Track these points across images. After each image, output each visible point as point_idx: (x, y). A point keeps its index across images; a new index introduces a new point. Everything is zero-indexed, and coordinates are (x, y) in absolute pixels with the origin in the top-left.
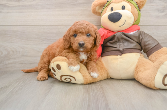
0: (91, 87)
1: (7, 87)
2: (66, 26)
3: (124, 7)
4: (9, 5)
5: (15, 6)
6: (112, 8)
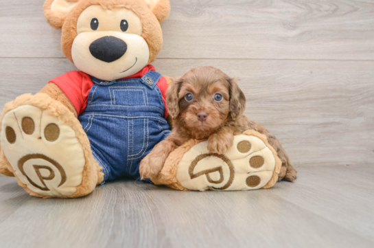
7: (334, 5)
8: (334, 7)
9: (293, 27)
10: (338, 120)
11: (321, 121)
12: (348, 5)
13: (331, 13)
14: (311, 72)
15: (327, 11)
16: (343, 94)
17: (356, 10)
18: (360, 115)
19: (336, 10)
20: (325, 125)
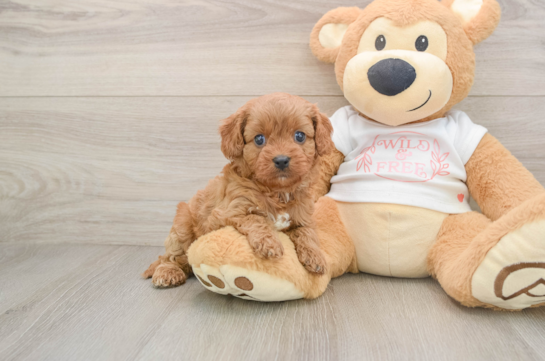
0: (298, 313)
1: (24, 308)
2: (229, 98)
3: (423, 40)
4: (45, 31)
5: (64, 34)
6: (382, 36)
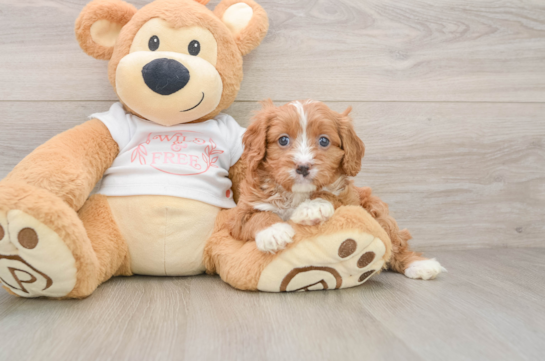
7: (463, 24)
8: (462, 28)
9: (405, 57)
10: (466, 186)
11: (442, 187)
12: (484, 24)
13: (458, 35)
14: (429, 120)
15: (452, 33)
16: (475, 150)
17: (494, 31)
18: (498, 179)
19: (465, 31)
20: (448, 193)
